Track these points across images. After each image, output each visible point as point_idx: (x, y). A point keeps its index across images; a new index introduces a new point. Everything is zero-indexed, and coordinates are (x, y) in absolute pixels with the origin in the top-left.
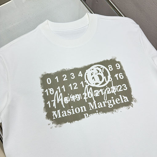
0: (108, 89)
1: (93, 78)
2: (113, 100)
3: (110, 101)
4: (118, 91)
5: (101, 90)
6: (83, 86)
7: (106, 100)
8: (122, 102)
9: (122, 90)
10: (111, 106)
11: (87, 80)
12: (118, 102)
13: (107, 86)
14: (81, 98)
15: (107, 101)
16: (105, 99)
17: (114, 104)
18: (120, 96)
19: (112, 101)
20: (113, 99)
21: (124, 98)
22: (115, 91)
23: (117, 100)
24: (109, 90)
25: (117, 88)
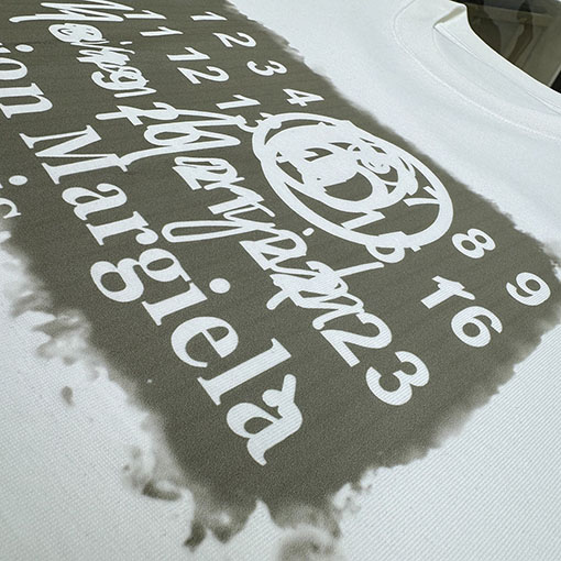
0: (289, 244)
1: (322, 153)
2: (194, 296)
3: (175, 271)
4: (318, 323)
5: (250, 198)
6: (222, 106)
7: (172, 239)
8: (216, 388)
9: (352, 360)
10: (114, 282)
11: (286, 125)
12: (198, 346)
13: (308, 232)
14: (117, 96)
15: (161, 243)
16: (175, 232)
17: (158, 311)
18: (277, 354)
19: (178, 287)
20: (205, 289)
21: (270, 397)
22: (304, 294)
23: (219, 333)
24: (285, 254)
25: (344, 310)
